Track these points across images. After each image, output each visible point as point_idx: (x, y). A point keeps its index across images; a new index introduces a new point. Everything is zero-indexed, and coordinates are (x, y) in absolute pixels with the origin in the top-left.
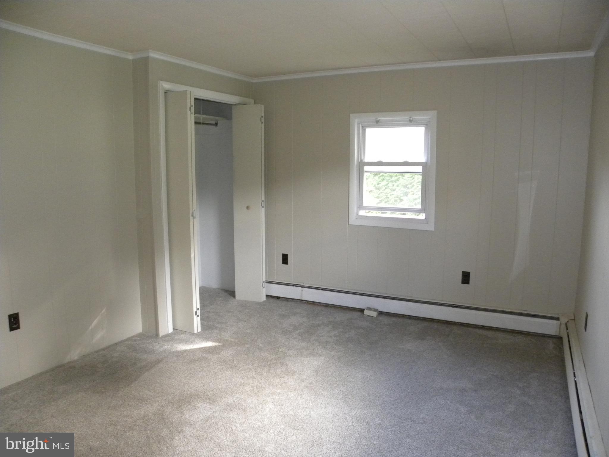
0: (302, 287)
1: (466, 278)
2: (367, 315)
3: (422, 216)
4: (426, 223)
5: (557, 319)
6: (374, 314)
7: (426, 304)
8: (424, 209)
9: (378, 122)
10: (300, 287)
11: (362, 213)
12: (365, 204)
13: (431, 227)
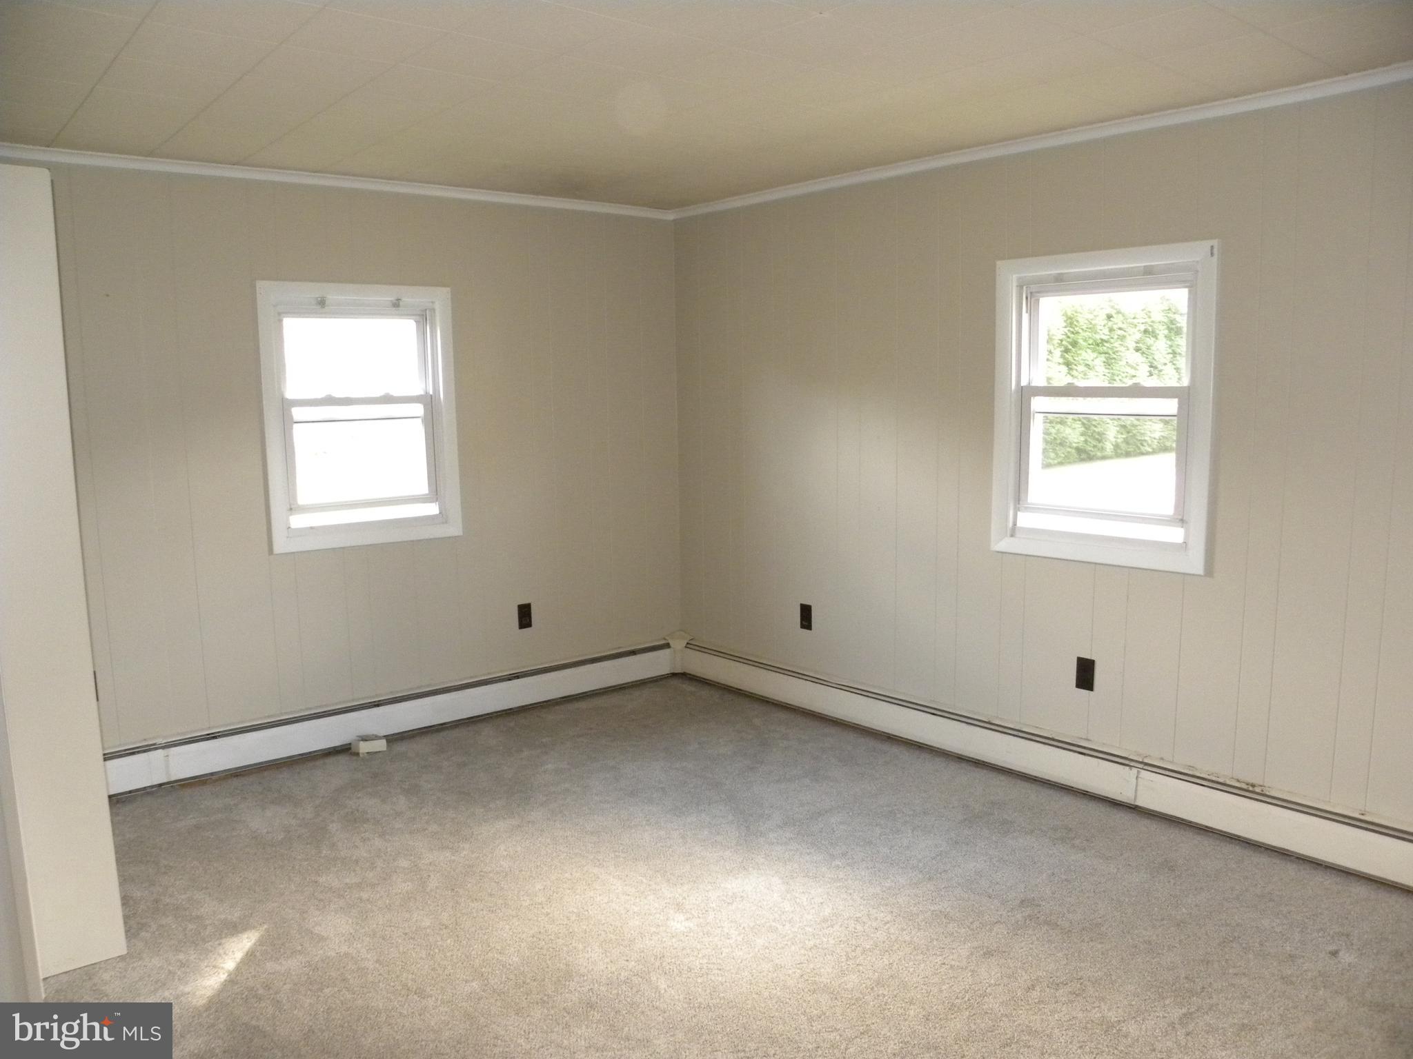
0: (163, 748)
1: (525, 616)
2: (368, 753)
3: (432, 509)
4: (443, 523)
5: (667, 646)
6: (381, 745)
7: (469, 688)
8: (435, 493)
9: (322, 303)
10: (156, 749)
11: (298, 521)
12: (302, 500)
13: (454, 529)
